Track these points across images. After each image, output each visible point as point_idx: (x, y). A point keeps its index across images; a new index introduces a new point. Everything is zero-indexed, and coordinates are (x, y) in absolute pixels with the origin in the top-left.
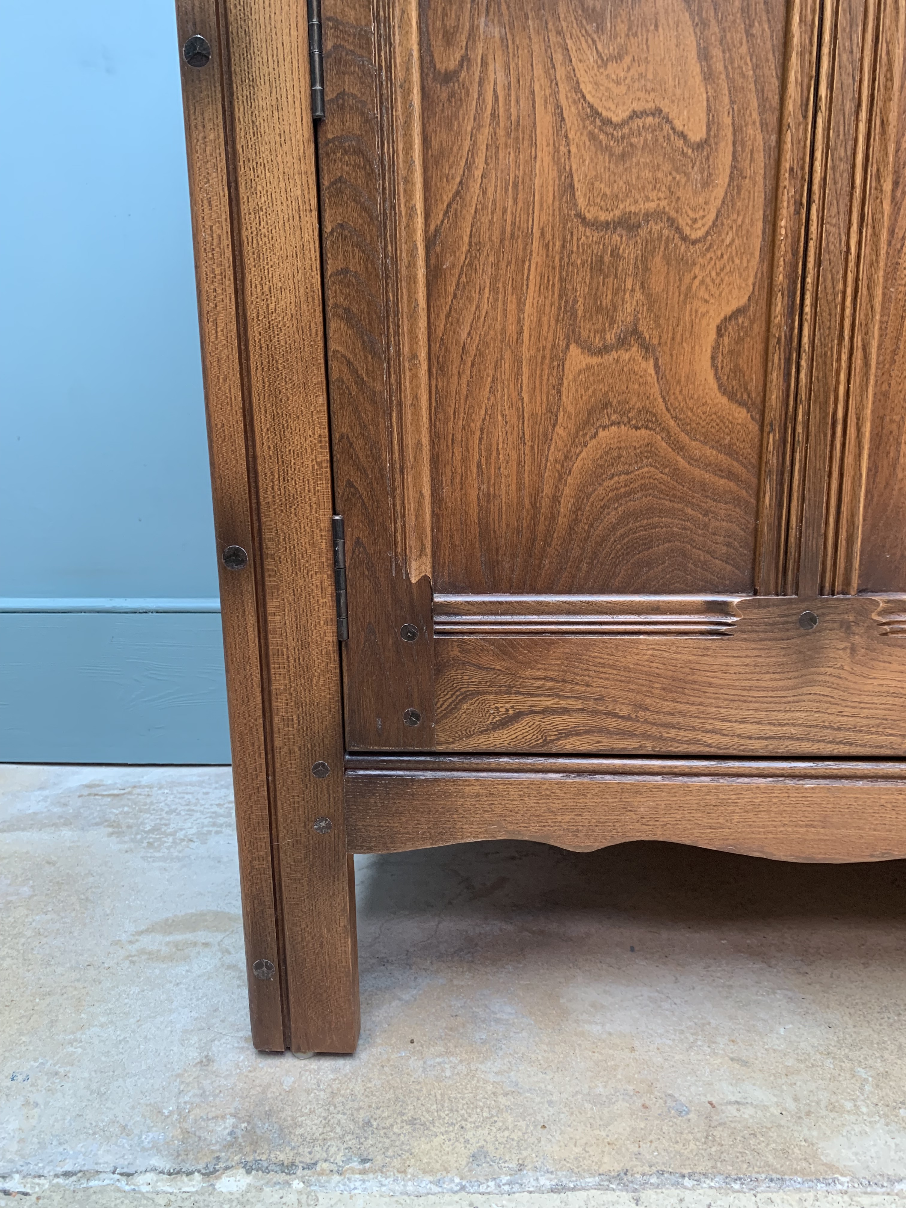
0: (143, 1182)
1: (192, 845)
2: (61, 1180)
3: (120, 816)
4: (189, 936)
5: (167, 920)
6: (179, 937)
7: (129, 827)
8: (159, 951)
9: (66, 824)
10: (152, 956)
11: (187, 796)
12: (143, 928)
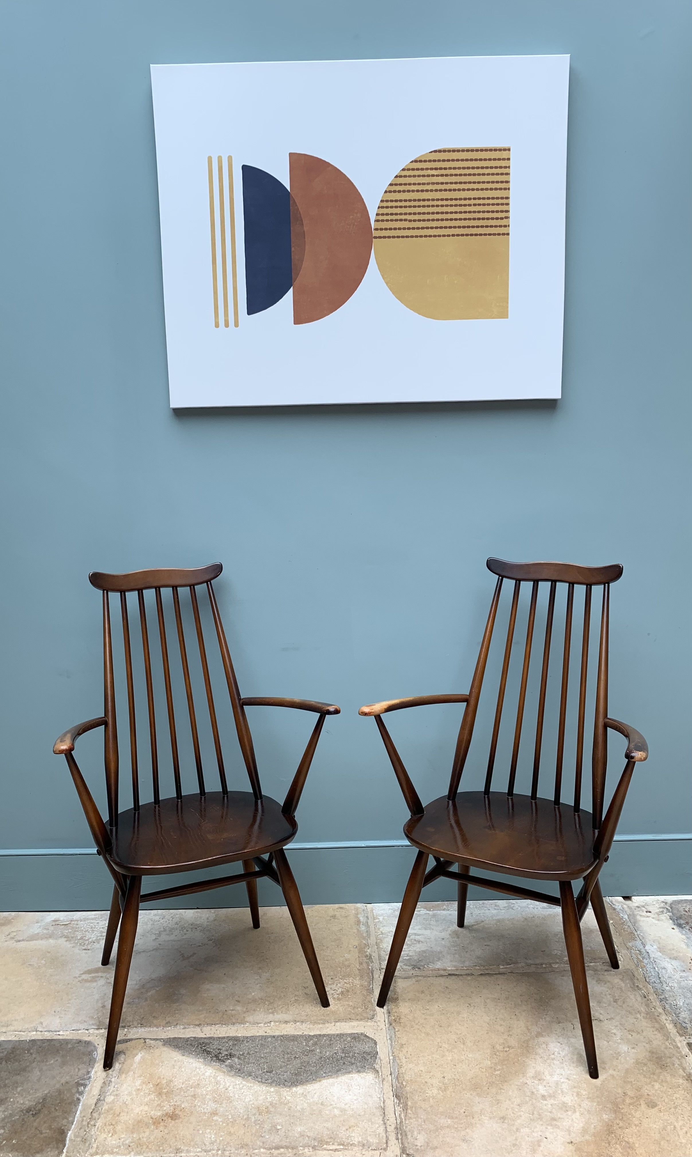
0: (91, 1031)
1: (95, 944)
2: (72, 1031)
3: (69, 933)
4: (96, 975)
5: (89, 970)
6: (93, 975)
7: (72, 938)
8: (88, 979)
9: (50, 937)
10: (86, 981)
11: (91, 924)
12: (82, 972)
